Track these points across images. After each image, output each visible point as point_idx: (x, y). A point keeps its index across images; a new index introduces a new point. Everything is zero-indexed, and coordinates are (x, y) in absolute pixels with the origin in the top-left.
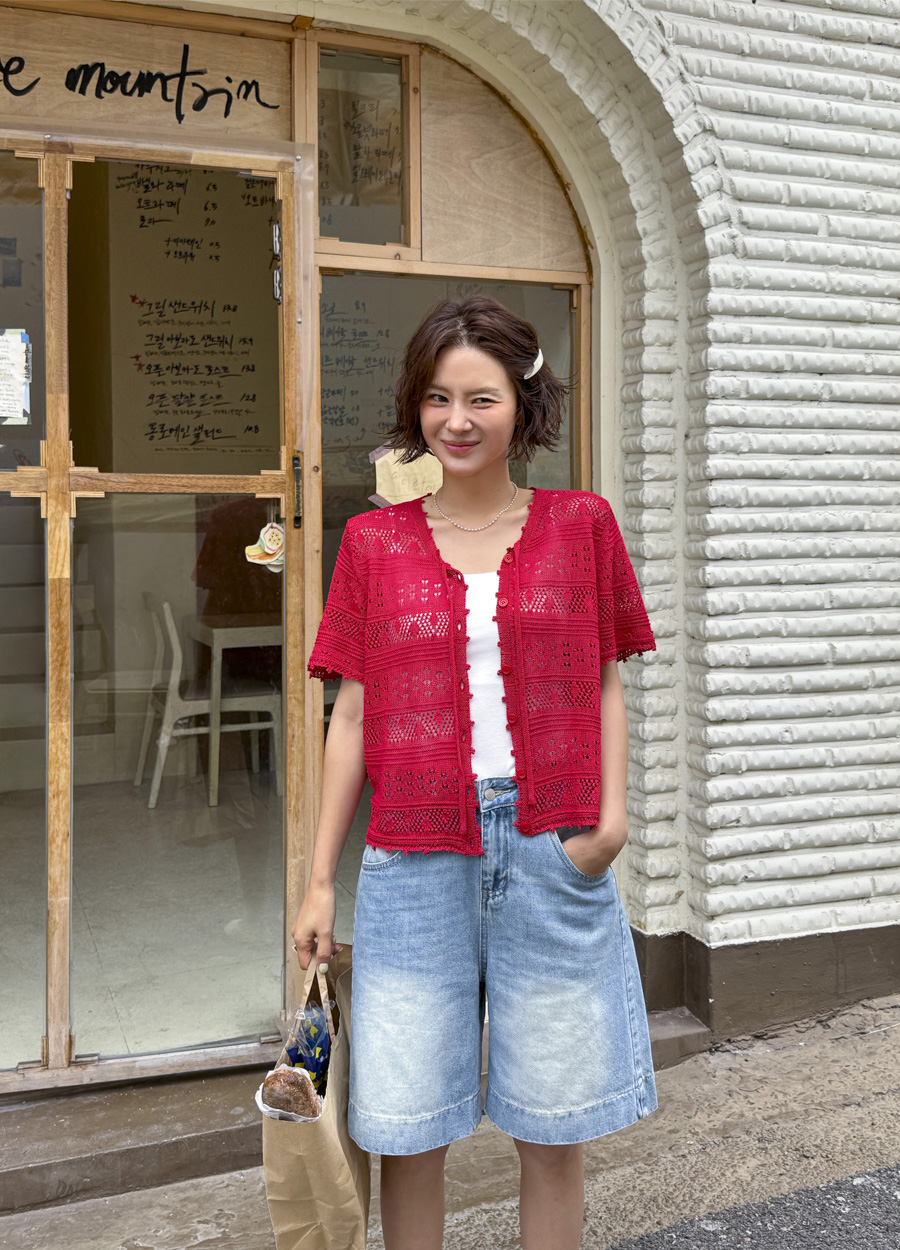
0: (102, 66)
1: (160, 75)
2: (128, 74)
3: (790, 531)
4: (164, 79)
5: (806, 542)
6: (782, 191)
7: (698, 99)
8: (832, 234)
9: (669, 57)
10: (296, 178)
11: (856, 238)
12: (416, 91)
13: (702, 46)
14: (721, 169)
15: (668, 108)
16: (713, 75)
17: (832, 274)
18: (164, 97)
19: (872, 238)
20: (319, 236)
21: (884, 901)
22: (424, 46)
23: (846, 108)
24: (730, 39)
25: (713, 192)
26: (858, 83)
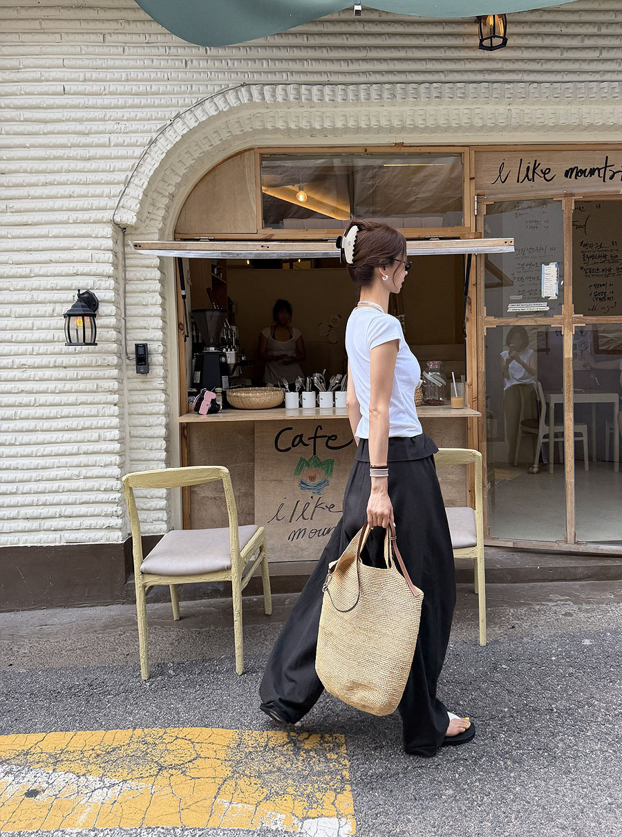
0: (577, 167)
1: (597, 168)
2: (586, 169)
4: (599, 169)
18: (599, 176)
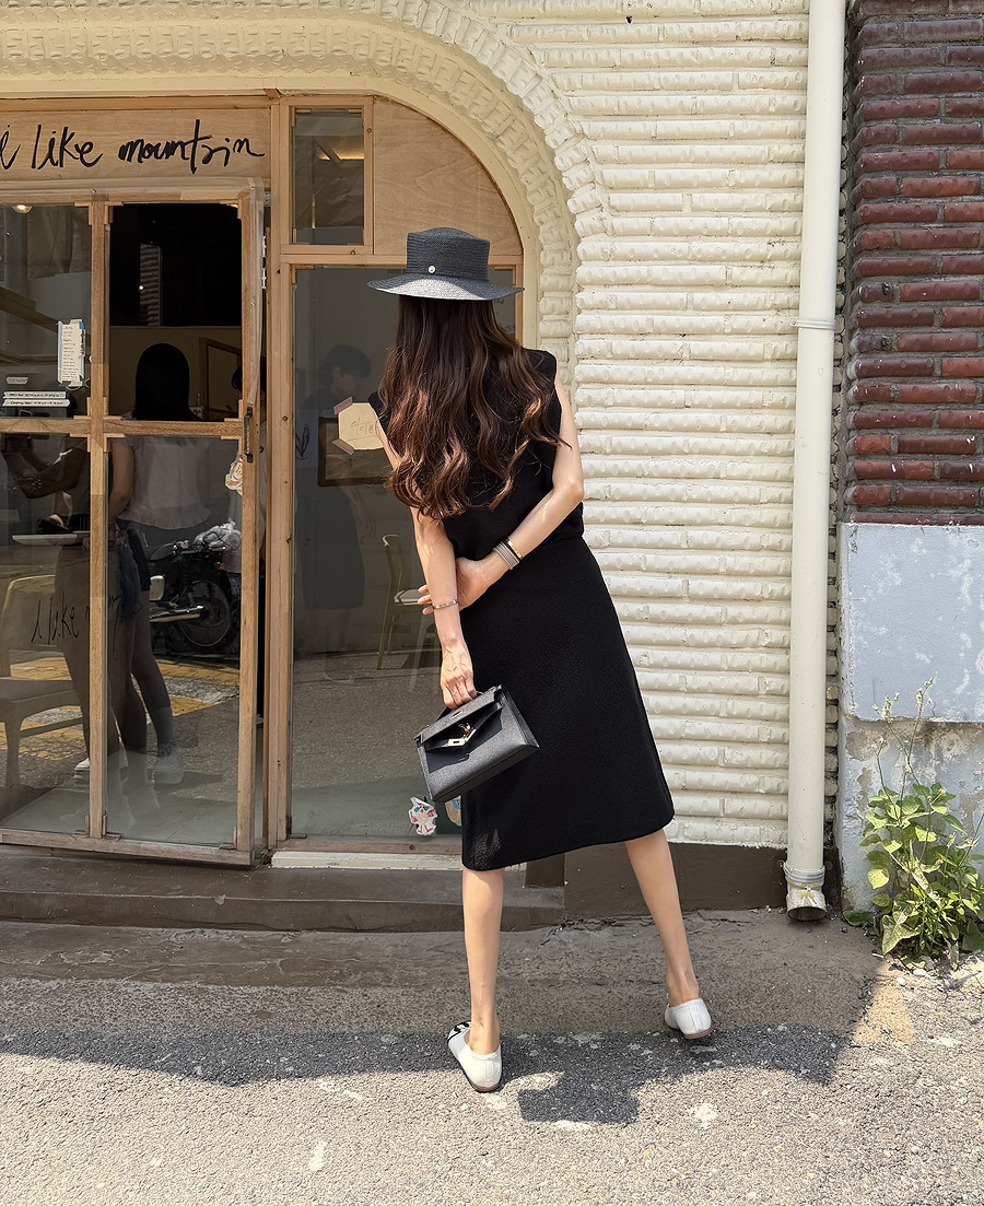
0: (142, 140)
1: (180, 143)
2: (159, 144)
3: (650, 476)
4: (183, 145)
5: (665, 487)
6: (647, 177)
7: (570, 110)
8: (696, 210)
9: (541, 79)
10: (252, 202)
11: (719, 211)
12: (369, 130)
13: (575, 66)
14: (593, 165)
15: (538, 121)
16: (586, 87)
17: (694, 244)
18: (183, 158)
19: (736, 209)
20: (292, 242)
21: (733, 824)
22: (376, 97)
23: (712, 100)
24: (603, 56)
25: (586, 184)
26: (725, 76)
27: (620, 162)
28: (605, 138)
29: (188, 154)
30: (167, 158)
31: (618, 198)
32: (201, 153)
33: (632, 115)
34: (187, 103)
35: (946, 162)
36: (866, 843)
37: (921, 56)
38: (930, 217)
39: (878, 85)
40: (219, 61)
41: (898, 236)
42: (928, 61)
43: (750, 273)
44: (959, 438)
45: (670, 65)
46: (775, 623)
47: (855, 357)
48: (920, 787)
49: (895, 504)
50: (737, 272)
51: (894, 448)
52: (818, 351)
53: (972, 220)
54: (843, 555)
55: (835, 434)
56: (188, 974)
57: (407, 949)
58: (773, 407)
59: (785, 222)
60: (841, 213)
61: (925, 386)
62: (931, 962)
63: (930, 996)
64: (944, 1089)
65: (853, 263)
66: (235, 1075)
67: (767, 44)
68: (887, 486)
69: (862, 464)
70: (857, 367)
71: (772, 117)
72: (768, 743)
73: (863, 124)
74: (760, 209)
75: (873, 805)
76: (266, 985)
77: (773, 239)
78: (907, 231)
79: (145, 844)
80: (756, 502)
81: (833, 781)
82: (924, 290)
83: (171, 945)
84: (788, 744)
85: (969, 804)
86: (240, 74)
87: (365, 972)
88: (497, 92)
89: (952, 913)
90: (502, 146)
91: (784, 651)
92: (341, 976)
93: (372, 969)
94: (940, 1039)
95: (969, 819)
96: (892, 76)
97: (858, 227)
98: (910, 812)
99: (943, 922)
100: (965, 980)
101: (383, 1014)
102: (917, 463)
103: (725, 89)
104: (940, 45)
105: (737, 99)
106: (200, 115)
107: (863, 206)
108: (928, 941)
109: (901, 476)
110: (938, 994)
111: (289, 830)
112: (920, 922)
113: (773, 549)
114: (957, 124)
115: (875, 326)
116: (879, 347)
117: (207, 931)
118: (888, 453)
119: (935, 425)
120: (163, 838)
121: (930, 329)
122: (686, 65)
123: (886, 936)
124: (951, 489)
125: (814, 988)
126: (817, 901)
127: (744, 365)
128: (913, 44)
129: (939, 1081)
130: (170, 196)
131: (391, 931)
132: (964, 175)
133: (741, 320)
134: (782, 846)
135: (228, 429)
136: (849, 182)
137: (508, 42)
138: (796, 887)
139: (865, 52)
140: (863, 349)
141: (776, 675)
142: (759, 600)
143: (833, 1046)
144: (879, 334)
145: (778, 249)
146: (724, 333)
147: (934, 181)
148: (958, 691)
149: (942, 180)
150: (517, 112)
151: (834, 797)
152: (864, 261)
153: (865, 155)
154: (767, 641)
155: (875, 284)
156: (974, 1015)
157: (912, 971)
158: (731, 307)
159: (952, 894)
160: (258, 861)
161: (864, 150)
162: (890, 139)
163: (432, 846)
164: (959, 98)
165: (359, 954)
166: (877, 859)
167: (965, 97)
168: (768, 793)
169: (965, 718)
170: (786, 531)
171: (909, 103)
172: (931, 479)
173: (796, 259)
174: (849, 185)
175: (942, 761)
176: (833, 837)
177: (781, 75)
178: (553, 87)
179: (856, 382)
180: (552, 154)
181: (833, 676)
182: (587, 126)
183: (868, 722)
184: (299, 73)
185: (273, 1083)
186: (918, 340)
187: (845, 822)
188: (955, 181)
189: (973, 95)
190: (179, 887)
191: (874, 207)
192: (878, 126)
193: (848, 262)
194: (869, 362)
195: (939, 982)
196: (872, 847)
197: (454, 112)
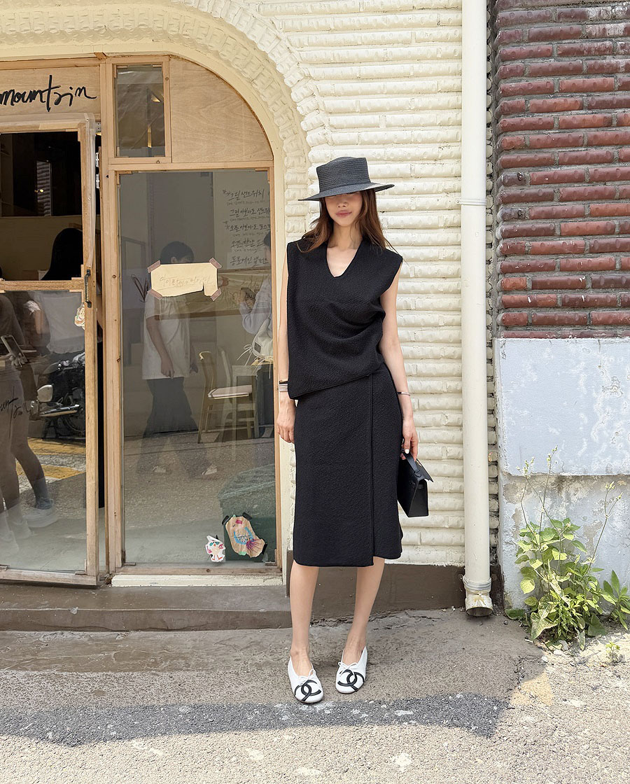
0: (13, 91)
1: (39, 91)
2: (25, 93)
6: (354, 103)
7: (300, 60)
8: (388, 126)
9: (281, 40)
10: (87, 129)
11: (405, 126)
12: (167, 79)
13: (303, 30)
14: (318, 97)
15: (279, 68)
16: (310, 45)
17: (388, 149)
18: (41, 101)
19: (416, 125)
20: (116, 156)
21: (428, 549)
22: (170, 56)
23: (397, 51)
24: (322, 23)
25: (313, 111)
26: (406, 34)
27: (337, 95)
28: (325, 79)
29: (45, 99)
30: (31, 101)
31: (336, 120)
32: (54, 97)
33: (343, 62)
34: (42, 64)
35: (559, 88)
36: (519, 562)
37: (539, 16)
38: (549, 126)
39: (510, 36)
40: (62, 34)
41: (527, 139)
42: (544, 19)
43: (427, 168)
44: (574, 277)
45: (368, 28)
46: (452, 409)
47: (500, 224)
48: (556, 521)
49: (531, 324)
50: (419, 168)
51: (529, 285)
52: (475, 219)
53: (578, 127)
54: (496, 360)
55: (489, 277)
56: (49, 664)
57: (203, 643)
58: (445, 260)
59: (450, 133)
60: (488, 125)
61: (550, 243)
62: (566, 645)
63: (565, 669)
64: (573, 739)
65: (497, 159)
66: (76, 739)
67: (434, 11)
68: (525, 312)
69: (507, 297)
70: (501, 231)
71: (439, 61)
72: (450, 493)
73: (501, 63)
74: (433, 125)
75: (523, 535)
76: (102, 671)
77: (442, 145)
78: (533, 136)
79: (25, 573)
80: (436, 326)
81: (495, 518)
82: (546, 176)
83: (39, 643)
84: (463, 493)
85: (590, 533)
86: (77, 43)
87: (172, 660)
88: (251, 50)
89: (580, 610)
90: (256, 87)
91: (459, 428)
92: (156, 664)
93: (176, 658)
94: (572, 701)
95: (591, 543)
96: (520, 30)
97: (500, 134)
98: (548, 539)
99: (573, 616)
100: (589, 657)
101: (182, 690)
102: (546, 296)
103: (406, 43)
104: (552, 8)
105: (414, 50)
106: (52, 72)
107: (502, 120)
108: (564, 630)
109: (534, 305)
110: (571, 668)
111: (123, 560)
112: (558, 616)
113: (450, 358)
114: (566, 62)
115: (513, 202)
116: (517, 216)
117: (66, 633)
118: (525, 289)
119: (557, 269)
120: (39, 567)
121: (552, 203)
122: (379, 27)
123: (534, 626)
124: (570, 314)
125: (483, 666)
126: (486, 603)
127: (426, 231)
128: (533, 7)
129: (570, 732)
130: (32, 127)
131: (193, 630)
132: (572, 96)
133: (422, 201)
134: (462, 565)
135: (75, 285)
136: (493, 104)
137: (257, 15)
138: (472, 593)
139: (501, 15)
140: (506, 218)
141: (454, 445)
142: (440, 393)
143: (495, 708)
144: (517, 207)
145: (446, 151)
146: (411, 210)
147: (551, 101)
148: (579, 454)
149: (556, 100)
150: (265, 63)
151: (497, 529)
152: (504, 158)
153: (504, 85)
154: (447, 421)
155: (512, 173)
156: (596, 683)
157: (552, 651)
158: (415, 192)
159: (579, 597)
160: (102, 582)
161: (502, 81)
162: (520, 73)
163: (222, 569)
164: (567, 44)
165: (169, 647)
166: (527, 572)
167: (570, 43)
168: (450, 528)
169: (585, 472)
170: (456, 345)
171: (532, 48)
172: (555, 307)
173: (459, 157)
174: (493, 106)
175: (571, 503)
176: (497, 557)
177: (444, 32)
178: (289, 45)
179: (501, 242)
180: (289, 90)
181: (493, 445)
182: (313, 71)
183: (517, 477)
184: (117, 41)
185: (101, 744)
186: (543, 211)
187: (504, 547)
188: (565, 100)
189: (576, 41)
190: (47, 602)
191: (510, 120)
192: (510, 65)
193: (494, 159)
194: (509, 227)
195: (571, 659)
196: (523, 564)
197: (224, 64)
